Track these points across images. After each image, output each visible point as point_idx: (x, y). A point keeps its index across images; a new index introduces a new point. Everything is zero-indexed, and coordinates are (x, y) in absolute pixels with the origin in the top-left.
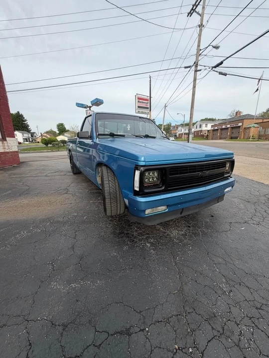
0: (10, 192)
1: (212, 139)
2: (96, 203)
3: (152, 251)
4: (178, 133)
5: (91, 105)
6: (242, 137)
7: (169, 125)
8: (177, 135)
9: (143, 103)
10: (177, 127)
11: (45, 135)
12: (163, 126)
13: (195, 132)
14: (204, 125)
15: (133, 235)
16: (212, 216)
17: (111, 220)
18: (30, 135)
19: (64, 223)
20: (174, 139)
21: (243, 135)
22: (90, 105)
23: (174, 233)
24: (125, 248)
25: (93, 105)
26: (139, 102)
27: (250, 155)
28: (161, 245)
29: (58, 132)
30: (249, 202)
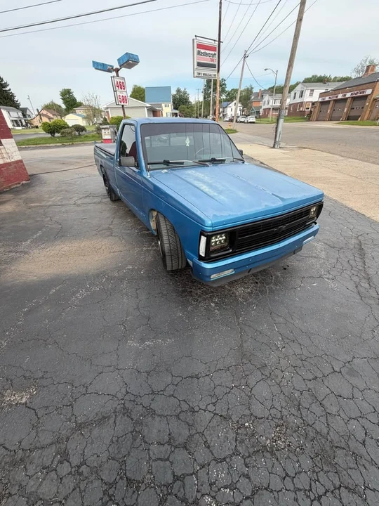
0: (40, 233)
1: (317, 120)
2: (150, 250)
3: (216, 311)
4: (263, 107)
5: (119, 67)
6: (366, 117)
7: (249, 91)
8: (261, 111)
9: (206, 54)
10: (262, 94)
11: (45, 112)
12: (239, 92)
13: (290, 105)
14: (307, 93)
15: (197, 294)
16: (285, 269)
17: (172, 276)
18: (20, 114)
19: (121, 279)
20: (254, 120)
21: (368, 112)
22: (116, 66)
23: (240, 291)
24: (190, 308)
25: (121, 66)
26: (199, 53)
27: (365, 159)
28: (226, 305)
29: (64, 107)
30: (334, 247)
